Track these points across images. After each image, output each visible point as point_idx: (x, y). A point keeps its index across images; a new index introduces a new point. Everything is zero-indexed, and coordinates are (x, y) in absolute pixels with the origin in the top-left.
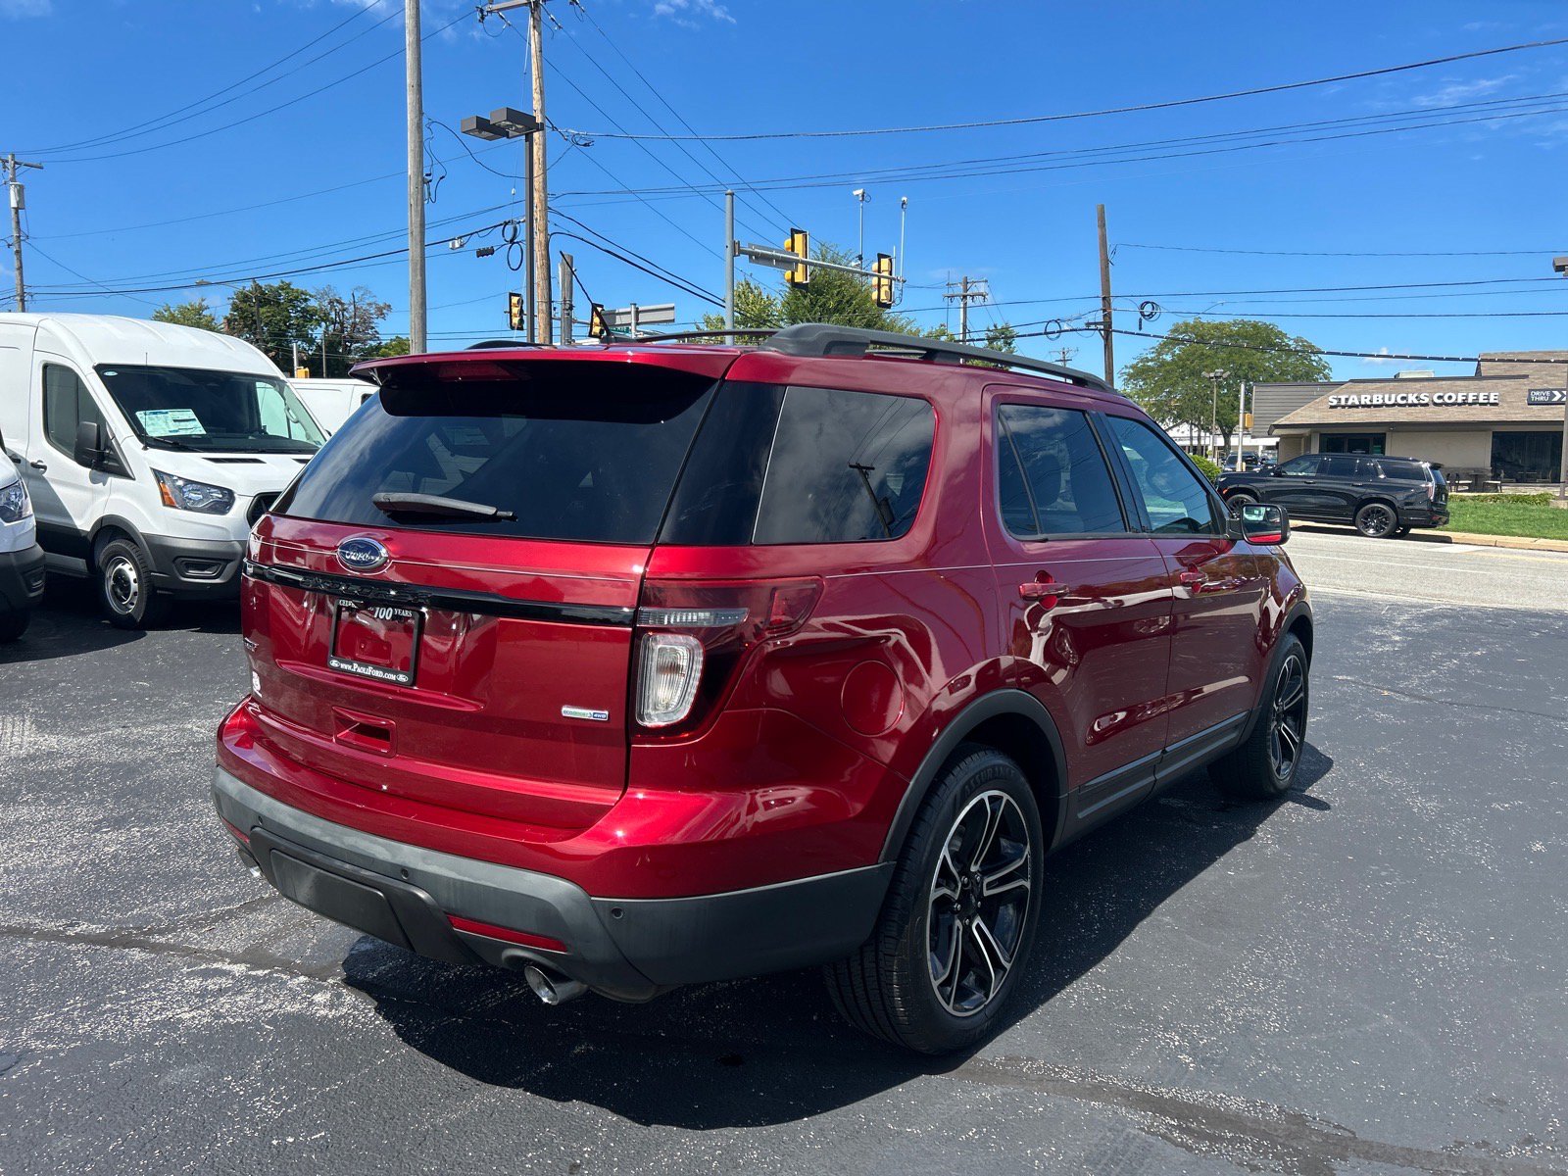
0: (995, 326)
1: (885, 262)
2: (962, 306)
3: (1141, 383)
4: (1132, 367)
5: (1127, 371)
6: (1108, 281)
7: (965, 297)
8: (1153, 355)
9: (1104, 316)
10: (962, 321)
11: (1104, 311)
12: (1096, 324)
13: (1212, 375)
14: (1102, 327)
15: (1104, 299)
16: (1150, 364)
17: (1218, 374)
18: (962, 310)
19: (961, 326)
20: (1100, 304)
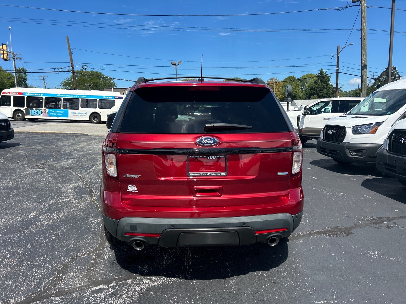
0: (19, 68)
1: (5, 47)
2: (13, 61)
3: (68, 87)
4: (64, 82)
5: (63, 83)
6: (72, 58)
7: (14, 58)
8: (70, 79)
9: (72, 68)
10: (14, 66)
11: (72, 67)
12: (70, 70)
13: (88, 85)
14: (71, 71)
15: (71, 63)
16: (69, 81)
17: (90, 85)
18: (14, 63)
19: (14, 67)
20: (70, 65)
